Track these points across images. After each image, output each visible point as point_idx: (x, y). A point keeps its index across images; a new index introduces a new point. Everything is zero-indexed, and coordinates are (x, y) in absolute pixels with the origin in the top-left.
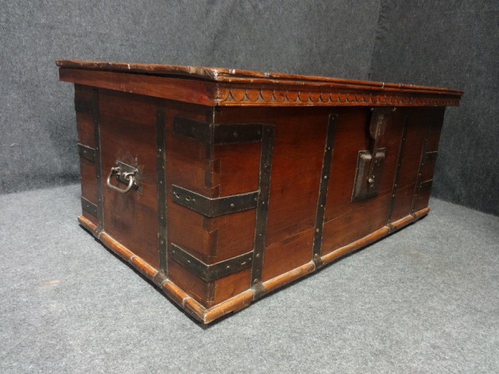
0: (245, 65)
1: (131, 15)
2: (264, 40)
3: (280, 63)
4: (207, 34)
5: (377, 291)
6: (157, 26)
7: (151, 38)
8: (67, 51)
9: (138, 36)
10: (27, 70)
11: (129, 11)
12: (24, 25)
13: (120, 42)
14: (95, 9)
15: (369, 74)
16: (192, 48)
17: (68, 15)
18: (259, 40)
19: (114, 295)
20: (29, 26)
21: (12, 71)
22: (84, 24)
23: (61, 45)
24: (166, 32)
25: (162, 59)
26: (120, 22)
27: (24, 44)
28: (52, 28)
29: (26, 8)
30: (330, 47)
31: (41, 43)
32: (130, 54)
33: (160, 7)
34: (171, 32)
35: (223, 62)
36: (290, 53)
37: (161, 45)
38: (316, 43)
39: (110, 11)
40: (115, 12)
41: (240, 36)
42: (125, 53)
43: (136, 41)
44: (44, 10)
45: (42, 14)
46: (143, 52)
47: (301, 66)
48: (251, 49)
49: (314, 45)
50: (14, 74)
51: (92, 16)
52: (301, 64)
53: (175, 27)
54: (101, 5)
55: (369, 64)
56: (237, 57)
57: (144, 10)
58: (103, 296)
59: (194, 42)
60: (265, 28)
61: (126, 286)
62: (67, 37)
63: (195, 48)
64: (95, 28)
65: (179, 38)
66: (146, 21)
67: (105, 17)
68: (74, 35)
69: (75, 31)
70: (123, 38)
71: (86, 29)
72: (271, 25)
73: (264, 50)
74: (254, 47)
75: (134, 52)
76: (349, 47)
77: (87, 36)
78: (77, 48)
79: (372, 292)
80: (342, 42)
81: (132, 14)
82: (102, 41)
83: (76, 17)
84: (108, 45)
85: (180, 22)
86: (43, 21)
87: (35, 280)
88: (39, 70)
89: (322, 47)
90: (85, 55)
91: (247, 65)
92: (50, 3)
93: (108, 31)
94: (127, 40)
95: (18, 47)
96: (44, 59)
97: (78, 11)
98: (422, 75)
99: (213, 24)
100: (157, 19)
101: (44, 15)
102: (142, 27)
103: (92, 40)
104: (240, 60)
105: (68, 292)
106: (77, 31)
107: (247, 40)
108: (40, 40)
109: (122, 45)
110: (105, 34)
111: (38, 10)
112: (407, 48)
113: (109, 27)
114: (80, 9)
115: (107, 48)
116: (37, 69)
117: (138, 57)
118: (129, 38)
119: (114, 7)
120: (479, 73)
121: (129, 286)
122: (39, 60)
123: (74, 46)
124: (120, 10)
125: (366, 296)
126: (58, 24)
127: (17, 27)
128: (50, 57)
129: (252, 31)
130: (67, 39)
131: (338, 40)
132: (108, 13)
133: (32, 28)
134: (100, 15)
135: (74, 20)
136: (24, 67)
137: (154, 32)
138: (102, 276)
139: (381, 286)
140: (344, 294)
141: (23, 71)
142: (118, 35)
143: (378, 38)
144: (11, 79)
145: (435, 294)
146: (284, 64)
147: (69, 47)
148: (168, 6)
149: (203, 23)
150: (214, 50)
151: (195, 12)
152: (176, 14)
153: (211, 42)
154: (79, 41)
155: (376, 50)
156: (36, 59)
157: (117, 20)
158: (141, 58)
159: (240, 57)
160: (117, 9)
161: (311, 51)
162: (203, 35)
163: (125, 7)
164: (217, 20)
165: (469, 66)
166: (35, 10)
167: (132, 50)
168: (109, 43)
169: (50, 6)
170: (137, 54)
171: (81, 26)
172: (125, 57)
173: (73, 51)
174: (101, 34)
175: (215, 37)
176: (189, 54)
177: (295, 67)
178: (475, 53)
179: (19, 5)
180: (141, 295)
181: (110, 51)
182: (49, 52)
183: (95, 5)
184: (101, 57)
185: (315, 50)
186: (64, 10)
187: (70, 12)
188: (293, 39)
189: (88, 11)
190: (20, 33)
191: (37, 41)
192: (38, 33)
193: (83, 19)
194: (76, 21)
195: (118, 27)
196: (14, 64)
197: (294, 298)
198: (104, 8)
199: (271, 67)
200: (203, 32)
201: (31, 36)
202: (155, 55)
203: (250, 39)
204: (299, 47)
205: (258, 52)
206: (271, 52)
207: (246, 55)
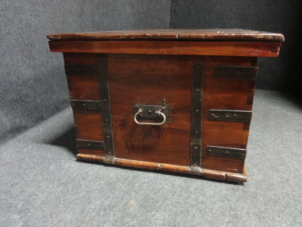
0: (100, 23)
2: (110, 6)
3: (122, 20)
4: (77, 2)
7: (47, 8)
9: (40, 7)
13: (29, 13)
15: (171, 23)
16: (71, 14)
18: (106, 6)
25: (56, 24)
30: (149, 8)
32: (37, 22)
35: (87, 22)
36: (127, 13)
37: (54, 13)
38: (141, 6)
42: (34, 22)
43: (39, 11)
46: (44, 20)
47: (134, 21)
48: (102, 12)
55: (170, 17)
59: (71, 10)
65: (63, 7)
70: (31, 9)
73: (111, 12)
74: (104, 10)
75: (39, 20)
76: (159, 7)
77: (7, 10)
80: (155, 4)
82: (18, 14)
84: (22, 16)
89: (145, 8)
90: (9, 26)
91: (101, 23)
94: (34, 11)
98: (202, 22)
103: (11, 13)
104: (96, 20)
107: (99, 5)
109: (31, 15)
110: (19, 7)
112: (192, 7)
117: (42, 24)
118: (34, 9)
131: (152, 3)
142: (28, 7)
143: (172, 1)
146: (124, 21)
150: (82, 14)
153: (80, 9)
154: (2, 14)
155: (172, 8)
158: (44, 25)
159: (96, 18)
161: (138, 11)
167: (38, 19)
170: (41, 22)
172: (35, 25)
174: (16, 7)
176: (70, 19)
177: (131, 22)
178: (228, 9)
181: (24, 21)
184: (19, 26)
185: (141, 10)
188: (127, 4)
199: (117, 23)
202: (51, 22)
203: (101, 5)
204: (132, 9)
205: (107, 13)
206: (115, 13)
207: (99, 16)
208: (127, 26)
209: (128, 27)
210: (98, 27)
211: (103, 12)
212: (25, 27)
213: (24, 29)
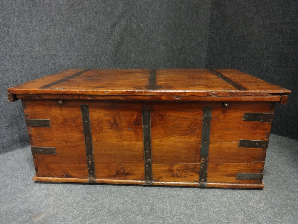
1: (68, 42)
2: (145, 45)
4: (112, 45)
5: (221, 199)
6: (83, 45)
7: (80, 52)
8: (33, 67)
9: (73, 53)
10: (11, 82)
11: (66, 39)
12: (7, 57)
14: (47, 42)
15: (207, 59)
16: (105, 54)
17: (32, 47)
18: (142, 45)
19: (77, 219)
20: (10, 57)
21: (3, 84)
22: (41, 51)
23: (30, 65)
24: (88, 48)
25: (87, 63)
26: (62, 46)
27: (8, 68)
28: (23, 56)
29: (8, 47)
30: (183, 45)
31: (18, 65)
32: (69, 63)
33: (84, 34)
34: (92, 47)
35: (123, 59)
36: (161, 51)
37: (86, 56)
38: (175, 44)
39: (55, 41)
40: (58, 41)
41: (131, 43)
42: (67, 63)
43: (72, 56)
44: (18, 47)
45: (17, 50)
46: (76, 61)
47: (168, 57)
48: (138, 50)
49: (174, 45)
50: (4, 85)
51: (46, 46)
52: (168, 56)
53: (93, 44)
54: (50, 39)
55: (206, 53)
56: (130, 55)
57: (75, 37)
58: (71, 221)
59: (105, 51)
60: (145, 37)
61: (83, 212)
62: (33, 60)
63: (106, 54)
64: (48, 52)
65: (97, 50)
66: (77, 43)
67: (53, 45)
68: (36, 58)
69: (37, 55)
70: (64, 55)
71: (43, 54)
72: (148, 35)
73: (146, 50)
74: (140, 49)
75: (71, 62)
76: (194, 44)
77: (44, 57)
78: (39, 65)
79: (218, 200)
80: (190, 42)
81: (68, 41)
82: (53, 59)
83: (36, 47)
84: (56, 60)
85: (96, 40)
86: (18, 53)
87: (31, 214)
88: (18, 81)
89: (179, 46)
90: (44, 68)
91: (137, 59)
92: (21, 42)
93: (55, 53)
94: (67, 56)
95: (5, 70)
96: (21, 74)
97: (38, 44)
98: (236, 59)
99: (115, 38)
100: (83, 41)
101: (18, 49)
102: (75, 47)
103: (47, 59)
104: (132, 56)
105: (51, 220)
106: (38, 55)
107: (135, 45)
108: (17, 64)
109: (64, 59)
110: (54, 54)
111: (14, 47)
112: (227, 44)
114: (38, 43)
115: (55, 62)
116: (17, 81)
117: (74, 64)
118: (68, 55)
119: (58, 39)
120: (268, 58)
121: (85, 212)
122: (18, 75)
123: (37, 64)
124: (61, 40)
125: (215, 203)
126: (27, 53)
127: (3, 59)
128: (24, 73)
129: (138, 40)
130: (33, 61)
131: (187, 41)
132: (55, 43)
133: (12, 58)
134: (50, 44)
135: (35, 50)
136: (10, 80)
137: (82, 49)
138: (68, 206)
139: (223, 195)
140: (203, 203)
141: (9, 83)
142: (62, 54)
143: (210, 38)
144: (2, 88)
145: (253, 197)
146: (158, 57)
147: (34, 65)
148: (89, 33)
149: (109, 39)
150: (117, 53)
151: (104, 34)
152: (94, 37)
153: (115, 49)
154: (39, 61)
155: (209, 45)
156: (16, 75)
157: (60, 46)
158: (76, 65)
159: (132, 55)
160: (59, 40)
161: (172, 48)
162: (110, 46)
163: (64, 38)
164: (117, 36)
165: (262, 54)
166: (13, 47)
167: (70, 61)
168: (57, 59)
169: (21, 44)
170: (73, 63)
171: (40, 52)
172: (67, 65)
173: (37, 67)
174: (52, 55)
175: (117, 46)
176: (103, 58)
177: (164, 58)
178: (264, 47)
179: (3, 46)
180: (92, 217)
181: (58, 63)
182: (23, 70)
183: (47, 39)
184: (53, 67)
185: (175, 48)
186: (29, 45)
187: (33, 45)
188: (162, 43)
189: (43, 43)
190: (5, 62)
191: (16, 65)
192: (16, 60)
193: (41, 48)
194: (37, 50)
195: (61, 49)
196: (4, 79)
197: (176, 209)
198: (52, 40)
199: (151, 59)
200: (110, 44)
201: (12, 62)
202: (84, 62)
203: (137, 45)
204: (166, 47)
205: (143, 51)
206: (150, 51)
207: (135, 54)
208: (160, 62)
209: (161, 62)
210: (134, 62)
211: (139, 50)
212: (58, 68)
213: (57, 69)
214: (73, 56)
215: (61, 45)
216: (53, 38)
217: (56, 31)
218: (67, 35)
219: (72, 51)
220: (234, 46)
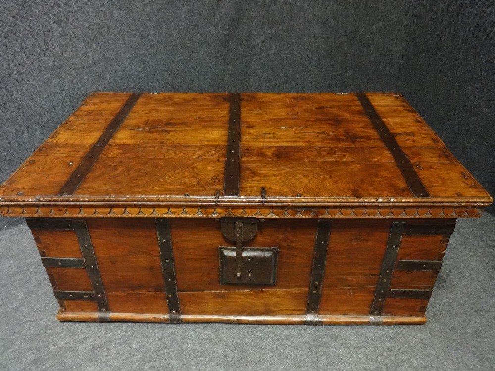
0: (265, 50)
1: (136, 32)
2: (284, 23)
3: (302, 46)
4: (219, 26)
5: (354, 355)
6: (164, 34)
7: (159, 47)
8: (79, 84)
9: (147, 50)
10: (46, 111)
11: (133, 28)
12: (35, 72)
13: (129, 61)
14: (99, 36)
15: (403, 56)
16: (205, 46)
17: (74, 49)
18: (278, 23)
20: (40, 71)
21: (33, 115)
22: (90, 55)
23: (73, 81)
24: (174, 38)
25: (173, 65)
26: (126, 42)
27: (38, 89)
28: (61, 67)
29: (33, 56)
30: (359, 27)
31: (53, 84)
32: (140, 69)
33: (165, 14)
34: (180, 36)
35: (240, 50)
36: (313, 35)
37: (171, 53)
38: (342, 23)
39: (114, 33)
40: (119, 33)
41: (257, 19)
42: (136, 70)
43: (145, 55)
44: (50, 53)
45: (49, 58)
46: (153, 64)
47: (325, 48)
48: (270, 32)
49: (341, 25)
50: (36, 118)
51: (97, 44)
52: (326, 46)
53: (184, 29)
54: (104, 30)
55: (404, 44)
56: (255, 41)
57: (149, 22)
58: (127, 358)
59: (206, 39)
60: (285, 8)
62: (77, 71)
63: (208, 44)
64: (102, 55)
65: (190, 39)
66: (152, 32)
67: (110, 41)
68: (83, 68)
69: (83, 63)
70: (131, 56)
71: (93, 59)
72: (291, 5)
73: (284, 33)
74: (273, 30)
75: (144, 67)
76: (381, 25)
77: (95, 65)
78: (88, 79)
79: (348, 356)
80: (373, 21)
81: (137, 30)
82: (111, 65)
83: (81, 49)
84: (117, 67)
85: (189, 22)
86: (51, 63)
88: (57, 108)
89: (349, 27)
90: (96, 83)
91: (266, 49)
92: (55, 44)
93: (115, 54)
94: (136, 57)
95: (34, 93)
96: (60, 97)
97: (83, 43)
99: (225, 13)
100: (164, 27)
101: (51, 57)
102: (149, 39)
103: (101, 67)
104: (258, 44)
105: (101, 352)
106: (85, 63)
107: (265, 22)
108: (52, 82)
109: (131, 63)
110: (113, 58)
111: (45, 54)
113: (115, 50)
114: (84, 41)
115: (116, 70)
116: (54, 108)
117: (149, 70)
118: (137, 55)
119: (118, 28)
122: (55, 100)
123: (85, 77)
124: (124, 30)
125: (342, 361)
126: (66, 61)
127: (29, 76)
128: (64, 94)
129: (270, 13)
130: (77, 73)
131: (368, 18)
132: (112, 36)
133: (42, 72)
134: (104, 40)
135: (79, 53)
136: (43, 109)
137: (162, 41)
138: (126, 332)
139: (360, 348)
141: (43, 113)
142: (126, 54)
143: (414, 15)
144: (34, 122)
146: (307, 47)
147: (80, 80)
148: (174, 10)
149: (214, 16)
150: (228, 41)
151: (205, 7)
152: (183, 15)
153: (224, 34)
154: (89, 72)
155: (412, 29)
156: (52, 100)
158: (152, 70)
159: (258, 41)
160: (121, 30)
161: (336, 32)
162: (216, 28)
163: (129, 26)
164: (230, 8)
166: (42, 55)
168: (118, 65)
169: (55, 46)
170: (147, 68)
171: (88, 57)
172: (136, 74)
173: (85, 83)
174: (109, 59)
175: (229, 28)
176: (202, 52)
177: (319, 50)
179: (26, 55)
181: (120, 72)
182: (62, 90)
183: (98, 33)
185: (341, 31)
186: (69, 46)
187: (75, 47)
188: (316, 20)
189: (93, 40)
190: (33, 80)
191: (50, 83)
192: (49, 76)
193: (89, 50)
194: (82, 54)
195: (125, 47)
196: (33, 109)
198: (108, 33)
199: (293, 50)
200: (216, 26)
201: (43, 79)
202: (166, 64)
203: (269, 22)
204: (323, 28)
205: (278, 35)
206: (292, 35)
207: (264, 39)
208: (310, 56)
209: (312, 58)
210: (261, 55)
211: (272, 32)
212: (121, 79)
213: (119, 81)
214: (147, 56)
215: (124, 39)
216: (108, 28)
217: (114, 15)
218: (133, 18)
219: (145, 46)
220: (461, 41)
